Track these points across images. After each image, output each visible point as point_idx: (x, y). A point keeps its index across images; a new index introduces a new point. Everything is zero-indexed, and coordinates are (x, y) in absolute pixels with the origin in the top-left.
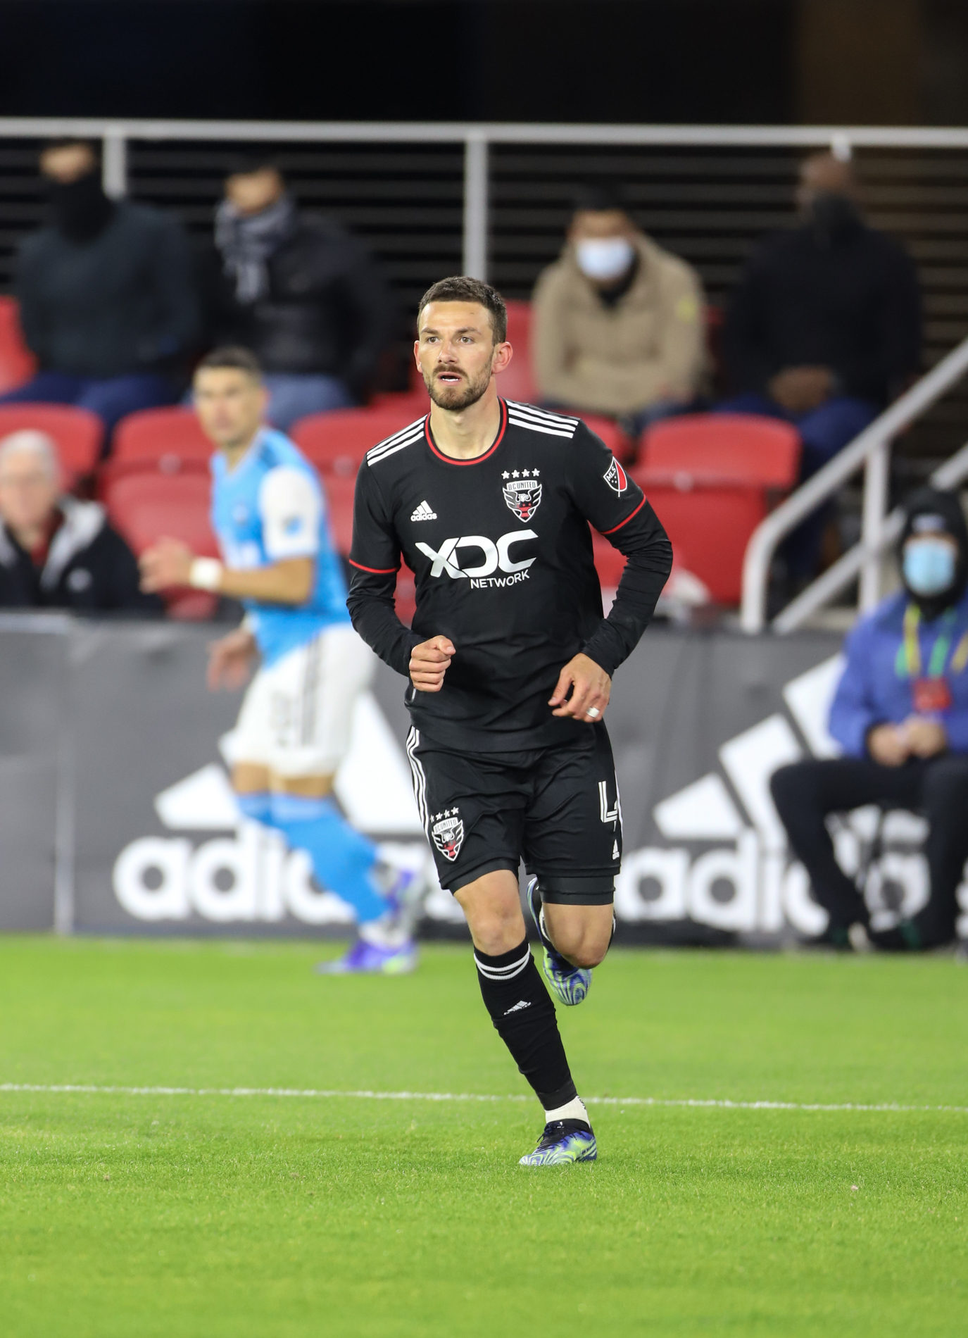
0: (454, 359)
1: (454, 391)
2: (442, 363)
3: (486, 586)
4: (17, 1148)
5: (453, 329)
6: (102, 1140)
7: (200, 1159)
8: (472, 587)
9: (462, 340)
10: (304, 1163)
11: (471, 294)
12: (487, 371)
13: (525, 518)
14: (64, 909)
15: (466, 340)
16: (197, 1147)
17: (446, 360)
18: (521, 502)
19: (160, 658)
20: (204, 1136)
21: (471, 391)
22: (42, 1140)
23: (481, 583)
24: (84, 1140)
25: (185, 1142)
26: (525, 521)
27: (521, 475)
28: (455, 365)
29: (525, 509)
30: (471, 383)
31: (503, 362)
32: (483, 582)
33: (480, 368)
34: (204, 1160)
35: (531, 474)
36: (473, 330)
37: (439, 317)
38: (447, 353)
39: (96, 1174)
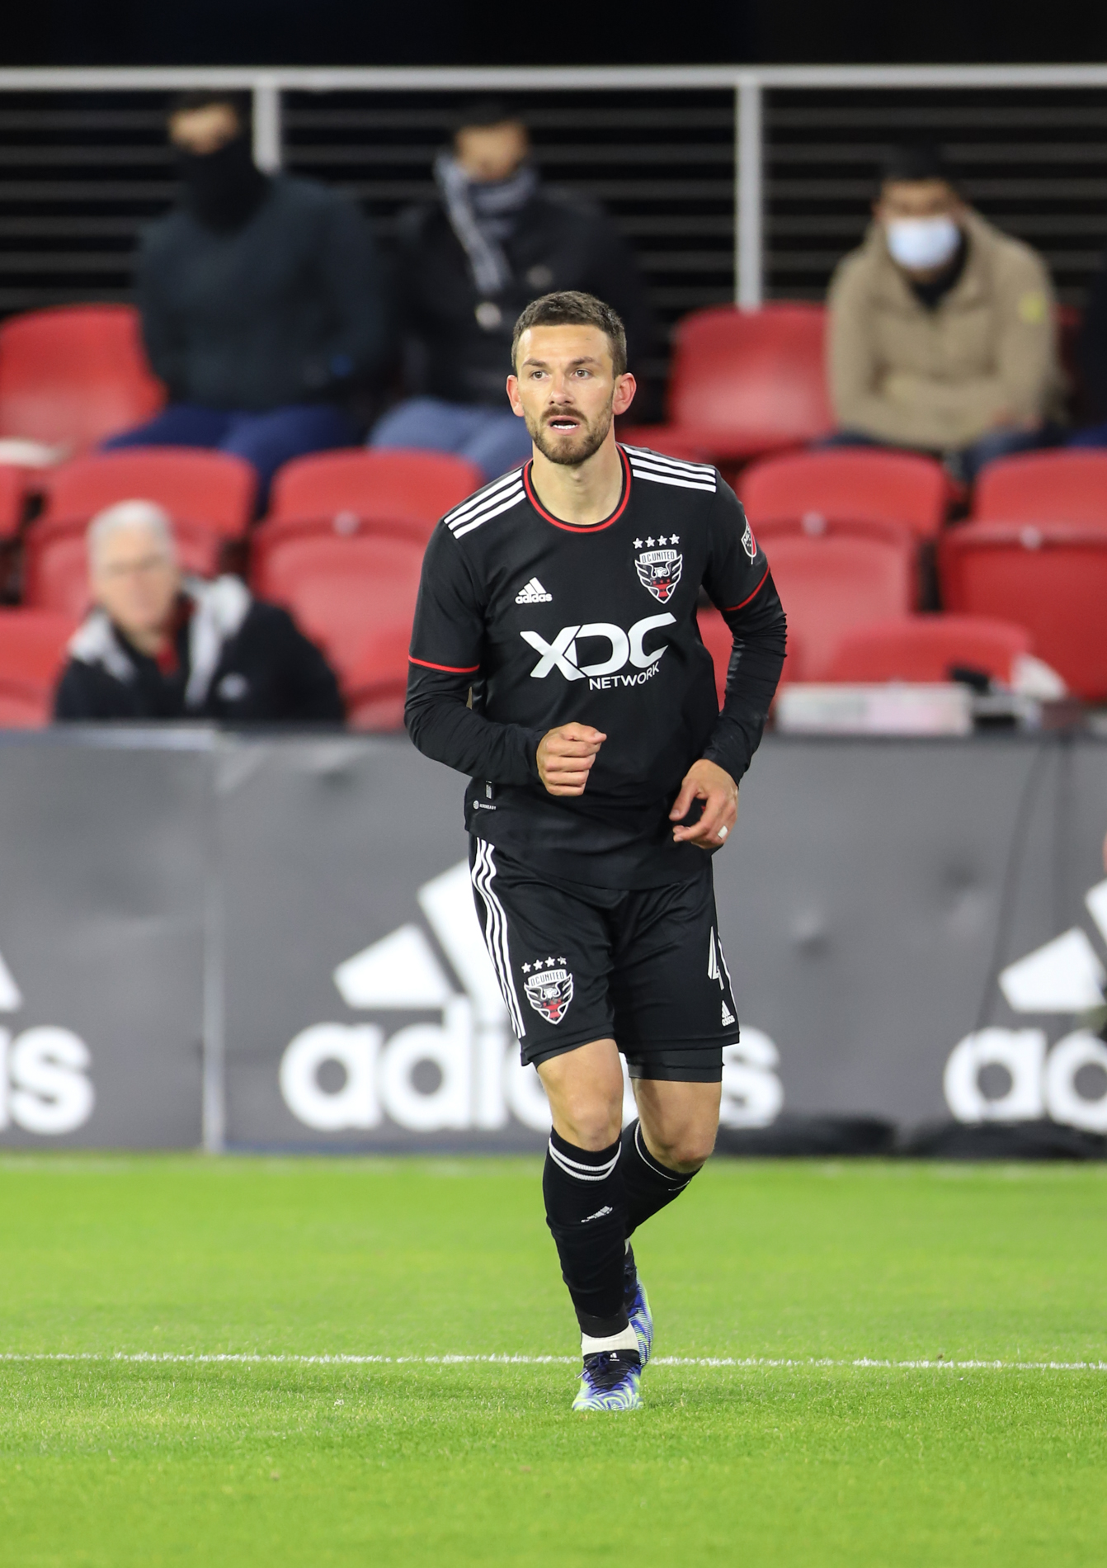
0: (570, 399)
1: (571, 442)
2: (554, 405)
3: (610, 686)
4: (155, 1438)
5: (566, 360)
6: (268, 1427)
7: (399, 1449)
8: (591, 688)
9: (576, 375)
10: (538, 1453)
11: (585, 315)
12: (608, 412)
13: (664, 599)
14: (213, 1121)
15: (581, 374)
16: (395, 1434)
17: (560, 401)
18: (658, 578)
19: (336, 781)
20: (405, 1418)
21: (591, 439)
22: (188, 1427)
23: (603, 683)
24: (245, 1426)
25: (379, 1426)
26: (664, 602)
27: (657, 543)
28: (572, 406)
29: (662, 587)
30: (591, 429)
31: (624, 399)
32: (606, 681)
33: (600, 409)
34: (404, 1450)
35: (669, 542)
36: (591, 361)
37: (544, 345)
38: (561, 391)
39: (260, 1472)
